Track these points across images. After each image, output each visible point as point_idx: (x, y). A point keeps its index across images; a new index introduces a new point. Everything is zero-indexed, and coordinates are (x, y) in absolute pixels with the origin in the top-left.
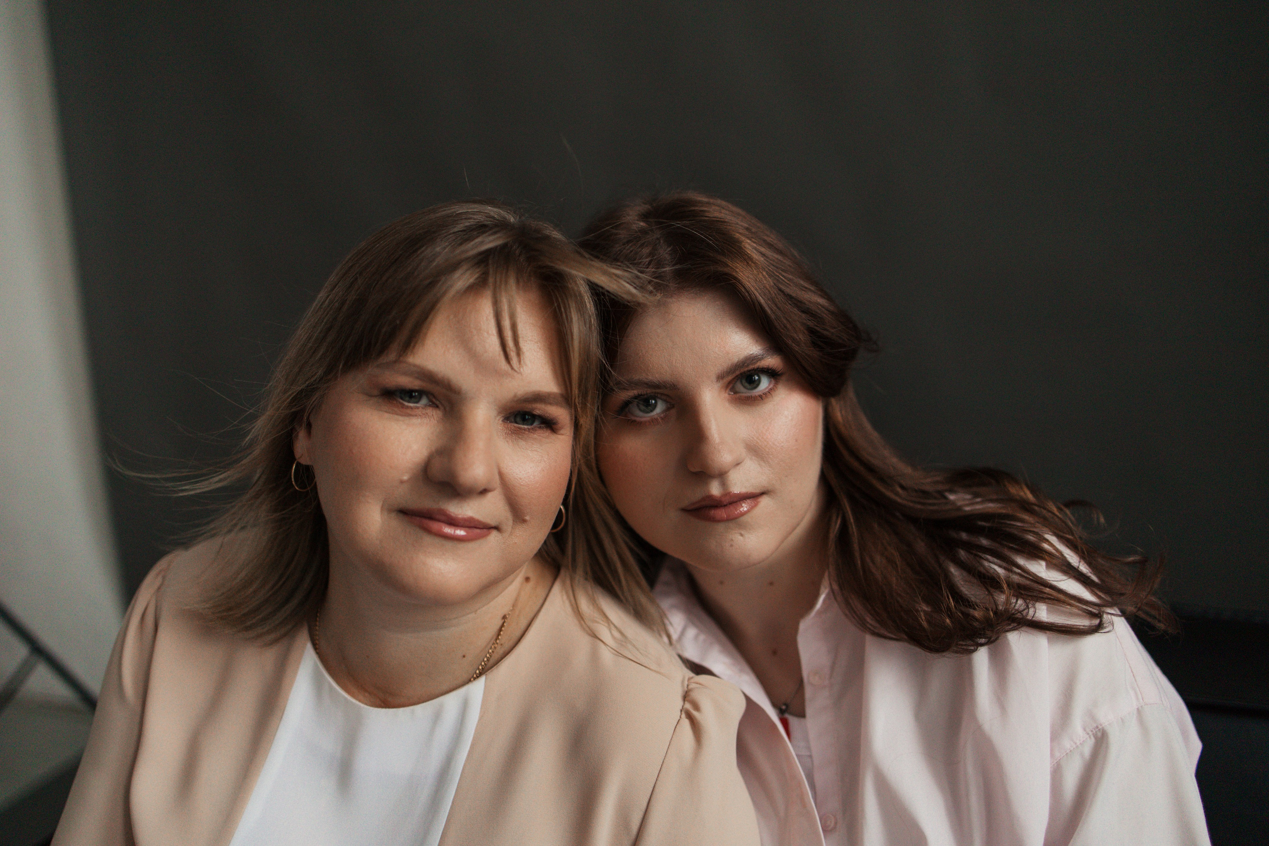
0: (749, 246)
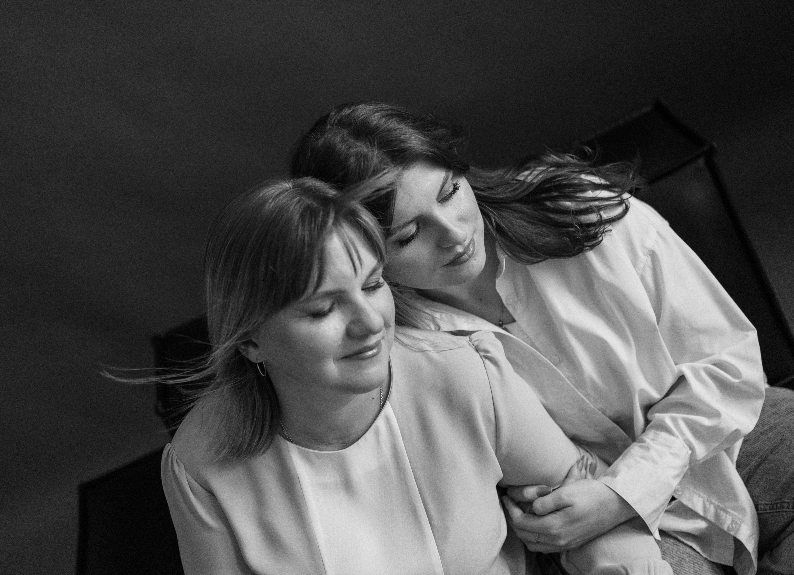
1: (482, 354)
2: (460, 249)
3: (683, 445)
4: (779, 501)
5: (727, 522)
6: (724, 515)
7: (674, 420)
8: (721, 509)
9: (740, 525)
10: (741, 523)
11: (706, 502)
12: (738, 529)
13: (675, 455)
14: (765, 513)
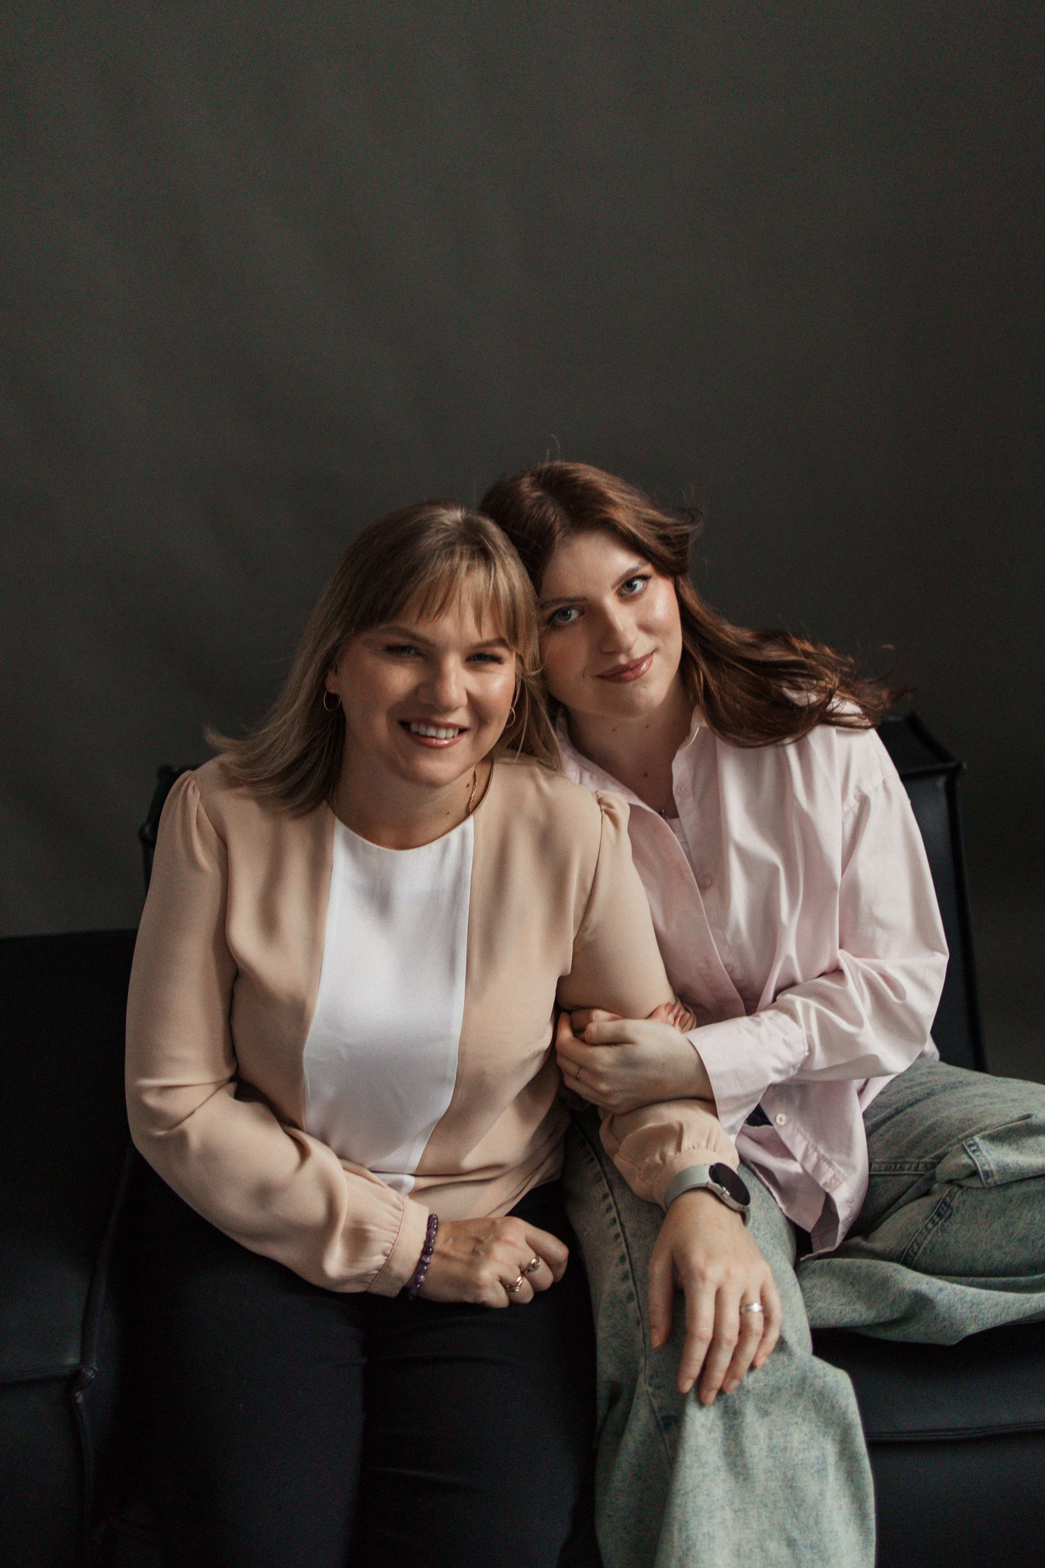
0: (612, 494)
1: (603, 807)
2: (623, 660)
3: (803, 1040)
4: (900, 1161)
5: (825, 1177)
6: (827, 1167)
7: (806, 1007)
8: (825, 1160)
9: (841, 1183)
10: (843, 1181)
11: (809, 1147)
12: (837, 1187)
13: (787, 1044)
14: (877, 1175)
